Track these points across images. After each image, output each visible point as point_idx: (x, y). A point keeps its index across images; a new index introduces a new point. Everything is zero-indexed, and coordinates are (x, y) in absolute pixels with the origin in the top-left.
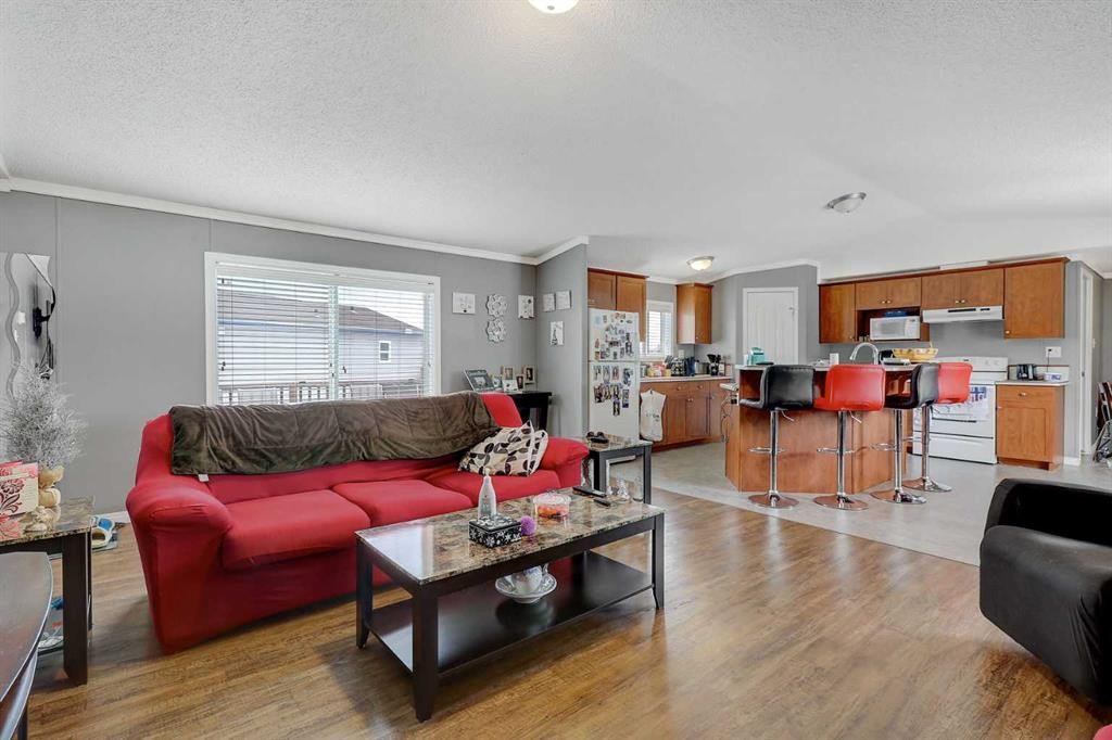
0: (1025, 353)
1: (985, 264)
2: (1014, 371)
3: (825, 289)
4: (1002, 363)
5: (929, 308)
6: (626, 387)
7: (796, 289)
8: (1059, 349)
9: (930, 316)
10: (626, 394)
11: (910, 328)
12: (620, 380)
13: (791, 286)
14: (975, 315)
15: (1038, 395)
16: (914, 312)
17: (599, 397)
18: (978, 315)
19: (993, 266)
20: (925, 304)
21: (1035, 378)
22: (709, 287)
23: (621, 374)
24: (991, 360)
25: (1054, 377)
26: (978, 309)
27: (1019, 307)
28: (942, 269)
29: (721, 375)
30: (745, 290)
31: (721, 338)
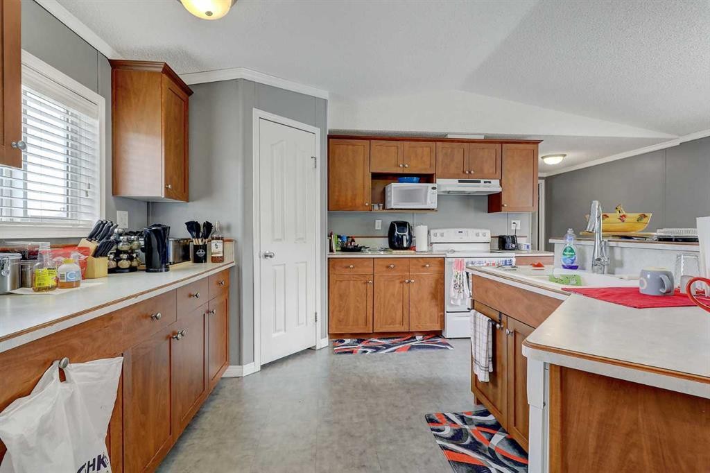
1: (482, 137)
3: (335, 143)
4: (488, 235)
5: (442, 176)
7: (317, 130)
9: (444, 185)
14: (478, 186)
16: (428, 179)
18: (482, 187)
19: (489, 141)
20: (437, 171)
25: (528, 247)
26: (482, 181)
28: (449, 136)
29: (215, 260)
30: (256, 112)
31: (209, 191)
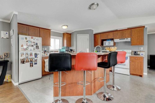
0: (136, 49)
1: (127, 28)
2: (133, 53)
3: (95, 35)
4: (130, 51)
5: (116, 39)
6: (36, 58)
7: (88, 35)
8: (142, 48)
9: (116, 40)
10: (36, 60)
11: (112, 43)
12: (34, 56)
13: (87, 34)
15: (139, 59)
16: (112, 39)
17: (23, 62)
18: (125, 40)
19: (128, 29)
20: (114, 38)
21: (138, 55)
22: (70, 34)
23: (33, 55)
24: (128, 50)
25: (142, 54)
27: (134, 38)
28: (118, 30)
30: (78, 35)
